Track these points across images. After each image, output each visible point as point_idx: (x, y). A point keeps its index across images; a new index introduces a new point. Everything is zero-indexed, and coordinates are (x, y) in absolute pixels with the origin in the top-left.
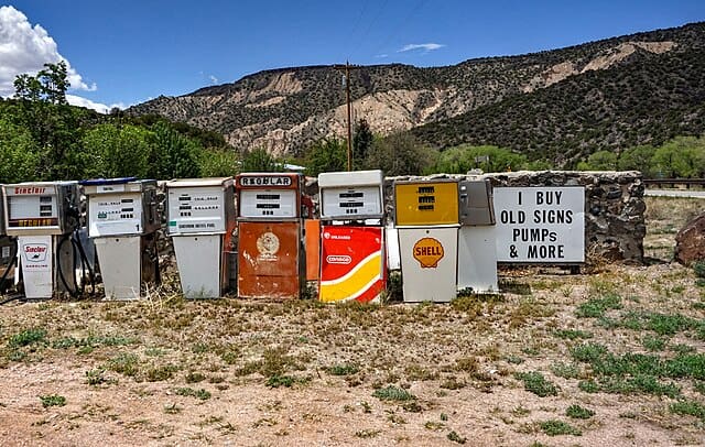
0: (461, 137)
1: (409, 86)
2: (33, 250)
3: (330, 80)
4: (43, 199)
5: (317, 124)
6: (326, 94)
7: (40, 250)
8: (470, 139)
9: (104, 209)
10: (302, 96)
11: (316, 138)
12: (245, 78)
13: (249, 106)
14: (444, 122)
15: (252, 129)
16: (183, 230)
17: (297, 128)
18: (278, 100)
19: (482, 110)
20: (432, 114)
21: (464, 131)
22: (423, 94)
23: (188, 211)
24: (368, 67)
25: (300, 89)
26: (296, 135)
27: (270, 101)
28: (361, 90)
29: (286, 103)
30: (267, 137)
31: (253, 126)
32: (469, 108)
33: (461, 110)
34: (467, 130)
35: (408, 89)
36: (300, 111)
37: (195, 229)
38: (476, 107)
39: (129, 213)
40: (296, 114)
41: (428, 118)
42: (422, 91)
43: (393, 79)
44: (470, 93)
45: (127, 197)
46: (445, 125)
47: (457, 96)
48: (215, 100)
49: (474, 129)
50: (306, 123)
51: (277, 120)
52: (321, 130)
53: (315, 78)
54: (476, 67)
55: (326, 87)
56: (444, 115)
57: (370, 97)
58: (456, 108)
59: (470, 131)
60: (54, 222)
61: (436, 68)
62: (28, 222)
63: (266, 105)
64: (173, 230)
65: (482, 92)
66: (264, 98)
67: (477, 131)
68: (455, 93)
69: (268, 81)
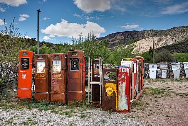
0: (172, 50)
1: (155, 36)
3: (132, 35)
4: (165, 65)
7: (165, 72)
8: (175, 51)
10: (124, 40)
12: (108, 35)
13: (109, 43)
18: (117, 41)
19: (178, 42)
20: (162, 44)
24: (143, 31)
25: (123, 38)
28: (141, 38)
29: (119, 42)
32: (174, 42)
38: (176, 41)
41: (161, 45)
42: (159, 37)
43: (150, 34)
44: (174, 37)
45: (178, 65)
46: (167, 47)
47: (170, 38)
48: (100, 41)
49: (176, 48)
51: (117, 46)
53: (127, 35)
54: (176, 30)
55: (131, 37)
56: (166, 44)
57: (144, 39)
58: (170, 42)
59: (175, 49)
60: (167, 68)
61: (163, 30)
62: (163, 68)
63: (114, 42)
64: (185, 69)
65: (178, 37)
66: (113, 40)
67: (177, 49)
68: (170, 37)
69: (114, 36)
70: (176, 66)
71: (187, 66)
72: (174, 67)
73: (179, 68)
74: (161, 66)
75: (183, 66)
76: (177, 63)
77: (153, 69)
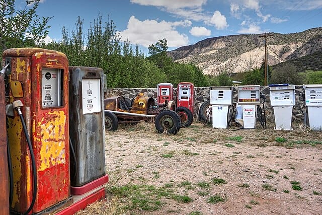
0: (305, 67)
1: (277, 43)
2: (248, 110)
3: (238, 42)
4: (252, 92)
5: (232, 62)
6: (236, 48)
7: (250, 110)
8: (309, 68)
9: (277, 96)
10: (225, 49)
11: (231, 68)
12: (200, 42)
13: (201, 54)
14: (296, 60)
15: (202, 65)
16: (312, 104)
17: (223, 64)
18: (214, 51)
19: (316, 54)
20: (289, 56)
21: (307, 64)
22: (284, 47)
23: (314, 97)
24: (257, 35)
25: (224, 46)
26: (222, 67)
27: (211, 52)
28: (253, 46)
29: (218, 52)
30: (209, 68)
31: (203, 63)
32: (309, 53)
33: (304, 54)
34: (308, 63)
35: (277, 45)
36: (224, 56)
37: (317, 104)
38: (313, 52)
39: (288, 97)
40: (222, 57)
41: (287, 58)
42: (284, 45)
43: (269, 40)
44: (310, 45)
45: (287, 91)
46: (296, 61)
47: (302, 47)
48: (186, 52)
49: (312, 63)
50: (227, 62)
51: (214, 60)
52: (234, 65)
53: (231, 41)
54: (313, 32)
55: (237, 45)
56: (295, 56)
57: (258, 49)
58: (302, 53)
59: (310, 64)
60: (257, 100)
61: (292, 34)
62: (246, 100)
63: (209, 54)
64: (307, 104)
65: (316, 45)
66: (208, 51)
67: (314, 64)
68: (301, 45)
69: (210, 43)
70: (281, 95)
71: (313, 96)
72: (276, 98)
73: (291, 101)
74: (242, 96)
75: (303, 96)
76: (286, 88)
77: (220, 101)
